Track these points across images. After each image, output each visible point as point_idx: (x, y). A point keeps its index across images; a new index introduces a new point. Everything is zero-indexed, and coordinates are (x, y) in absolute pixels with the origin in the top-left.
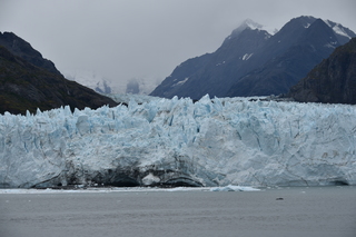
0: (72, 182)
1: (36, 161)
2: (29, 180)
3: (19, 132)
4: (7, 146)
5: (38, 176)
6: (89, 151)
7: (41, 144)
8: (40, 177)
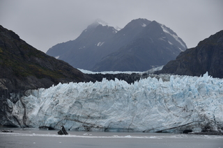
0: (207, 130)
1: (161, 114)
2: (154, 127)
3: (145, 93)
4: (133, 103)
5: (164, 124)
6: (213, 108)
7: (165, 102)
8: (166, 125)
